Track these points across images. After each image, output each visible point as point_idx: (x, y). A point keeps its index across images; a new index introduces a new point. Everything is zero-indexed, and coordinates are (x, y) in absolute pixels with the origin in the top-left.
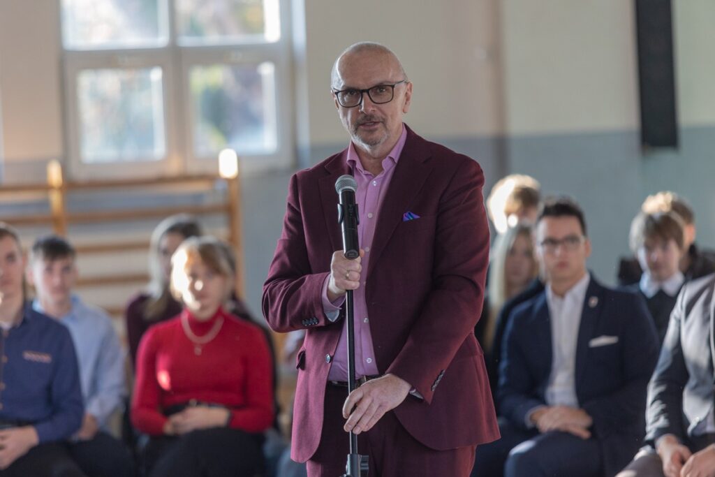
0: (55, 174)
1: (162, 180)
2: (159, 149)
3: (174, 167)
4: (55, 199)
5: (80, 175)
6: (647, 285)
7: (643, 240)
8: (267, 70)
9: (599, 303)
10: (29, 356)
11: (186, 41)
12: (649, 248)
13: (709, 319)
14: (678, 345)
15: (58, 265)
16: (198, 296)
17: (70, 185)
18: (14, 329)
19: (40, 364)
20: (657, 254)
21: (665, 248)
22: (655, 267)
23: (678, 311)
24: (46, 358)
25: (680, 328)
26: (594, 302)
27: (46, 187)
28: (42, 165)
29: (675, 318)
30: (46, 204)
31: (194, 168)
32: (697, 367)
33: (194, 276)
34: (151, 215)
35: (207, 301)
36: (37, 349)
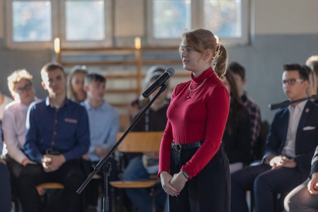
0: (138, 43)
4: (137, 54)
5: (151, 43)
9: (309, 111)
10: (67, 120)
17: (145, 48)
18: (61, 109)
19: (73, 124)
24: (75, 121)
26: (307, 110)
27: (134, 49)
28: (133, 38)
30: (133, 55)
36: (71, 117)
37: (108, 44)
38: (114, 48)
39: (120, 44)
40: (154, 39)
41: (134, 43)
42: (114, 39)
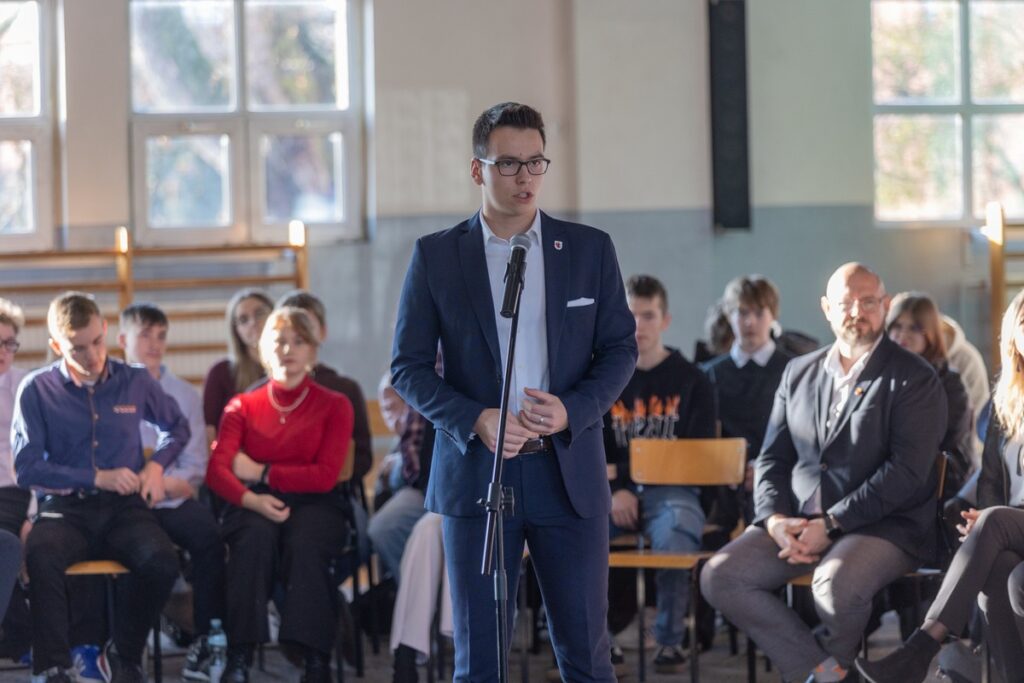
0: (123, 243)
1: (227, 248)
2: (225, 218)
3: (240, 236)
4: (122, 264)
5: (146, 241)
6: (737, 353)
7: (738, 304)
8: (337, 139)
11: (254, 106)
12: (743, 313)
13: (814, 397)
14: (784, 421)
15: (156, 330)
16: (286, 361)
17: (137, 251)
20: (752, 319)
21: (759, 314)
22: (749, 333)
23: (783, 390)
25: (785, 406)
27: (114, 254)
28: (112, 229)
29: (780, 396)
30: (114, 268)
31: (261, 238)
32: (804, 444)
33: (282, 341)
34: (225, 283)
35: (294, 368)
37: (45, 243)
38: (60, 253)
39: (71, 244)
40: (149, 230)
41: (113, 240)
42: (59, 231)
